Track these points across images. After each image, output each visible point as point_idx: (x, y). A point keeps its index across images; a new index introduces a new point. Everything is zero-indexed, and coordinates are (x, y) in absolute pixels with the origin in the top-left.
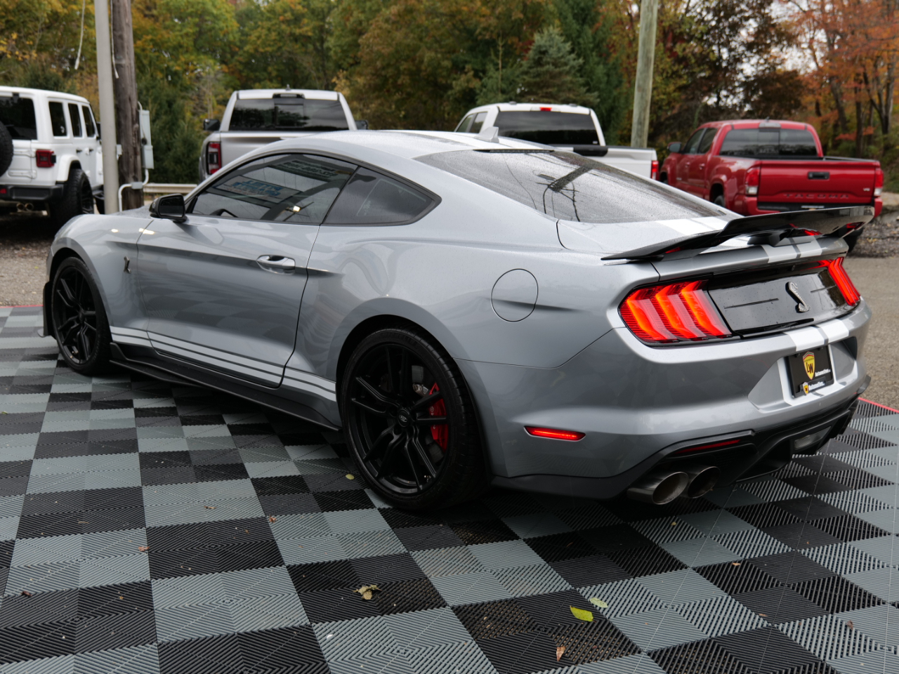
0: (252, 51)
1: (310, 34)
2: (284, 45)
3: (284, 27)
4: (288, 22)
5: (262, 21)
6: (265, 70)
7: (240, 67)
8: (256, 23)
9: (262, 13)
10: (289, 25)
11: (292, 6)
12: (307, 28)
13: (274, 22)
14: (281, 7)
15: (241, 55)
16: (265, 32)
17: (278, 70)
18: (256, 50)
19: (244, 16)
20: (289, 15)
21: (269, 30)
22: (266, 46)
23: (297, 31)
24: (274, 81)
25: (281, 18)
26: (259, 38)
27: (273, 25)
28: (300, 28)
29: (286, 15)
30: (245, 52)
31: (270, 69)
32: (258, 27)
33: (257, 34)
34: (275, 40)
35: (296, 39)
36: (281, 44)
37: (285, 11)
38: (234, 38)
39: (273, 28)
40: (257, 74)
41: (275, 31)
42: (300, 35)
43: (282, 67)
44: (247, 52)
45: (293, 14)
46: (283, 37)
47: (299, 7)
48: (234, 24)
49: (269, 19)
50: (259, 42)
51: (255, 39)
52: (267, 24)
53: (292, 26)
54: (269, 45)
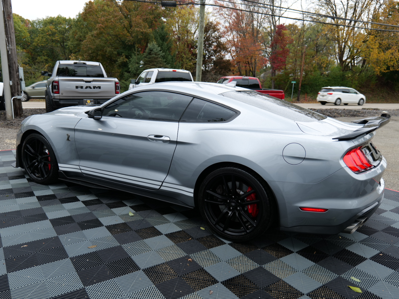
0: (36, 45)
1: (59, 40)
2: (49, 43)
3: (48, 36)
4: (50, 35)
5: (39, 34)
6: (42, 52)
7: (32, 51)
8: (37, 35)
9: (39, 32)
10: (50, 36)
11: (51, 29)
12: (57, 37)
13: (44, 35)
14: (47, 29)
15: (31, 46)
16: (41, 38)
17: (47, 52)
18: (38, 45)
19: (31, 32)
20: (50, 32)
21: (42, 37)
22: (42, 44)
23: (54, 39)
24: (45, 56)
25: (47, 33)
26: (38, 40)
27: (44, 36)
28: (55, 37)
29: (49, 32)
30: (33, 45)
31: (43, 52)
32: (38, 36)
33: (38, 39)
34: (45, 41)
35: (53, 41)
36: (48, 43)
37: (48, 31)
38: (28, 39)
39: (44, 37)
40: (38, 53)
41: (45, 38)
42: (55, 40)
43: (48, 51)
44: (34, 45)
45: (52, 32)
46: (48, 40)
47: (54, 30)
48: (28, 35)
49: (42, 33)
50: (38, 42)
51: (37, 40)
52: (42, 35)
53: (52, 37)
54: (43, 43)
